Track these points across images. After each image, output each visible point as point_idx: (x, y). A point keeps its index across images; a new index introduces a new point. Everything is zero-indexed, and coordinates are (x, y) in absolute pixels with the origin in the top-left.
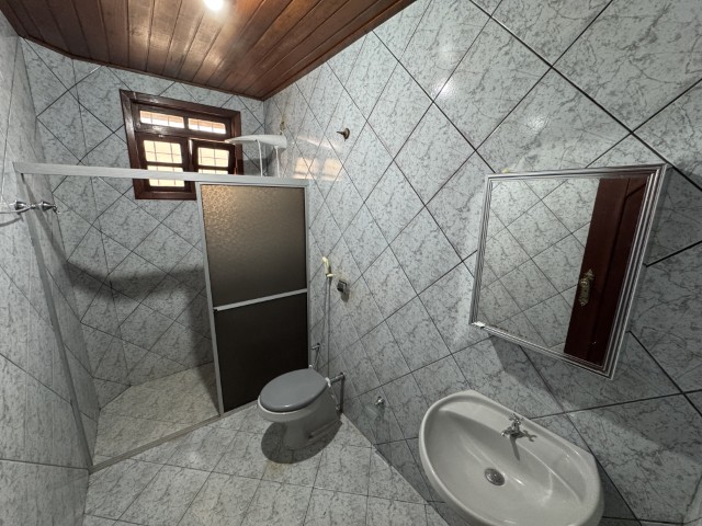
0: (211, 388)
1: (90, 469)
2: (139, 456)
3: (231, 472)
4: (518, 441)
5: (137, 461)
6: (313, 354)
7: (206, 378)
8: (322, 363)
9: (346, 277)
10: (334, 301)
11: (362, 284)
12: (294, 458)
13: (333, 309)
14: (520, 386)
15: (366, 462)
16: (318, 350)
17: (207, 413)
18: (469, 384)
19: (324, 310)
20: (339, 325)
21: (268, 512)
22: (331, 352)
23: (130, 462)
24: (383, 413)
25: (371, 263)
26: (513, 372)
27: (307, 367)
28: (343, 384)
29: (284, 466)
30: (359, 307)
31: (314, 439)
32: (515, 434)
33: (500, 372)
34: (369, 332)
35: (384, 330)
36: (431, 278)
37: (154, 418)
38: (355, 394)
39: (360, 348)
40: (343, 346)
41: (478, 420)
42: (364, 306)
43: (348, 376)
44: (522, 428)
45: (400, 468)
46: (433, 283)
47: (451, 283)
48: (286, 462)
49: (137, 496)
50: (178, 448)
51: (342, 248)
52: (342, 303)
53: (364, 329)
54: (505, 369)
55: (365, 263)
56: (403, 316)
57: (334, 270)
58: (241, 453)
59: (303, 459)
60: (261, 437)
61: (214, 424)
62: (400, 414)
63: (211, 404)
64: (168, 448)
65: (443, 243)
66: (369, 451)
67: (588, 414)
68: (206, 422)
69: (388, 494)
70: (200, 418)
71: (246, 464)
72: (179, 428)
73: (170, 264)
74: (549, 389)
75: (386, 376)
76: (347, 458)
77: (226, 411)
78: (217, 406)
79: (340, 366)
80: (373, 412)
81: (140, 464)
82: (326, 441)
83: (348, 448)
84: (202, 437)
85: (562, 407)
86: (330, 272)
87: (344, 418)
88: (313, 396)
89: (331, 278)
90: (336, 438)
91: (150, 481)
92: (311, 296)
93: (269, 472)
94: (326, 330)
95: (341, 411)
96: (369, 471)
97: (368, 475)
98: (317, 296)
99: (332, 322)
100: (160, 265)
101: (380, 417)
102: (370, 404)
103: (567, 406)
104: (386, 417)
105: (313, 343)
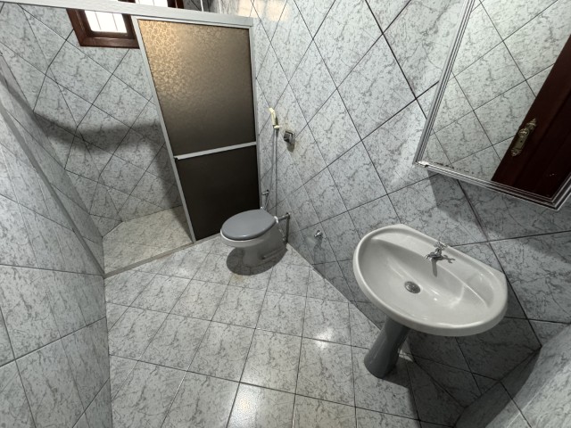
0: (184, 223)
1: (103, 275)
2: (137, 268)
3: (206, 279)
4: (439, 263)
5: (136, 271)
6: (263, 198)
7: (179, 216)
8: (271, 206)
9: (292, 127)
10: (281, 152)
11: (307, 134)
12: (251, 271)
13: (280, 160)
14: (450, 220)
15: (306, 275)
16: (267, 195)
17: (184, 241)
18: (400, 219)
19: (272, 161)
20: (285, 174)
21: (235, 305)
22: (279, 197)
23: (132, 272)
24: (320, 243)
25: (317, 111)
26: (446, 209)
27: (259, 208)
28: (288, 222)
29: (244, 277)
30: (303, 156)
31: (267, 260)
32: (436, 258)
33: (432, 208)
34: (311, 178)
35: (326, 176)
36: (378, 121)
37: (144, 244)
38: (299, 229)
39: (303, 193)
40: (288, 191)
41: (405, 247)
42: (309, 154)
43: (292, 216)
44: (443, 253)
45: (332, 280)
46: (379, 126)
47: (399, 125)
48: (245, 274)
49: (140, 293)
50: (165, 263)
51: (289, 97)
52: (288, 152)
53: (307, 175)
54: (438, 206)
55: (311, 111)
56: (345, 162)
57: (280, 122)
58: (212, 268)
59: (258, 273)
60: (226, 258)
61: (189, 249)
62: (335, 243)
63: (186, 235)
64: (158, 264)
65: (398, 78)
66: (308, 269)
67: (511, 242)
68: (183, 247)
69: (321, 296)
70: (179, 244)
71: (216, 275)
72: (164, 251)
73: (130, 118)
74: (479, 222)
75: (325, 215)
76: (291, 273)
77: (197, 239)
78: (190, 236)
79: (286, 208)
80: (312, 242)
81: (139, 273)
82: (275, 262)
83: (292, 266)
84: (182, 257)
85: (487, 236)
86: (277, 123)
87: (289, 246)
88: (264, 229)
89: (278, 130)
90: (283, 259)
91: (148, 285)
92: (260, 149)
93: (233, 281)
94: (274, 179)
95: (287, 241)
96: (307, 281)
97: (307, 284)
98: (265, 148)
99: (279, 171)
100: (122, 119)
101: (318, 246)
102: (310, 236)
103: (492, 235)
104: (322, 245)
105: (263, 189)
